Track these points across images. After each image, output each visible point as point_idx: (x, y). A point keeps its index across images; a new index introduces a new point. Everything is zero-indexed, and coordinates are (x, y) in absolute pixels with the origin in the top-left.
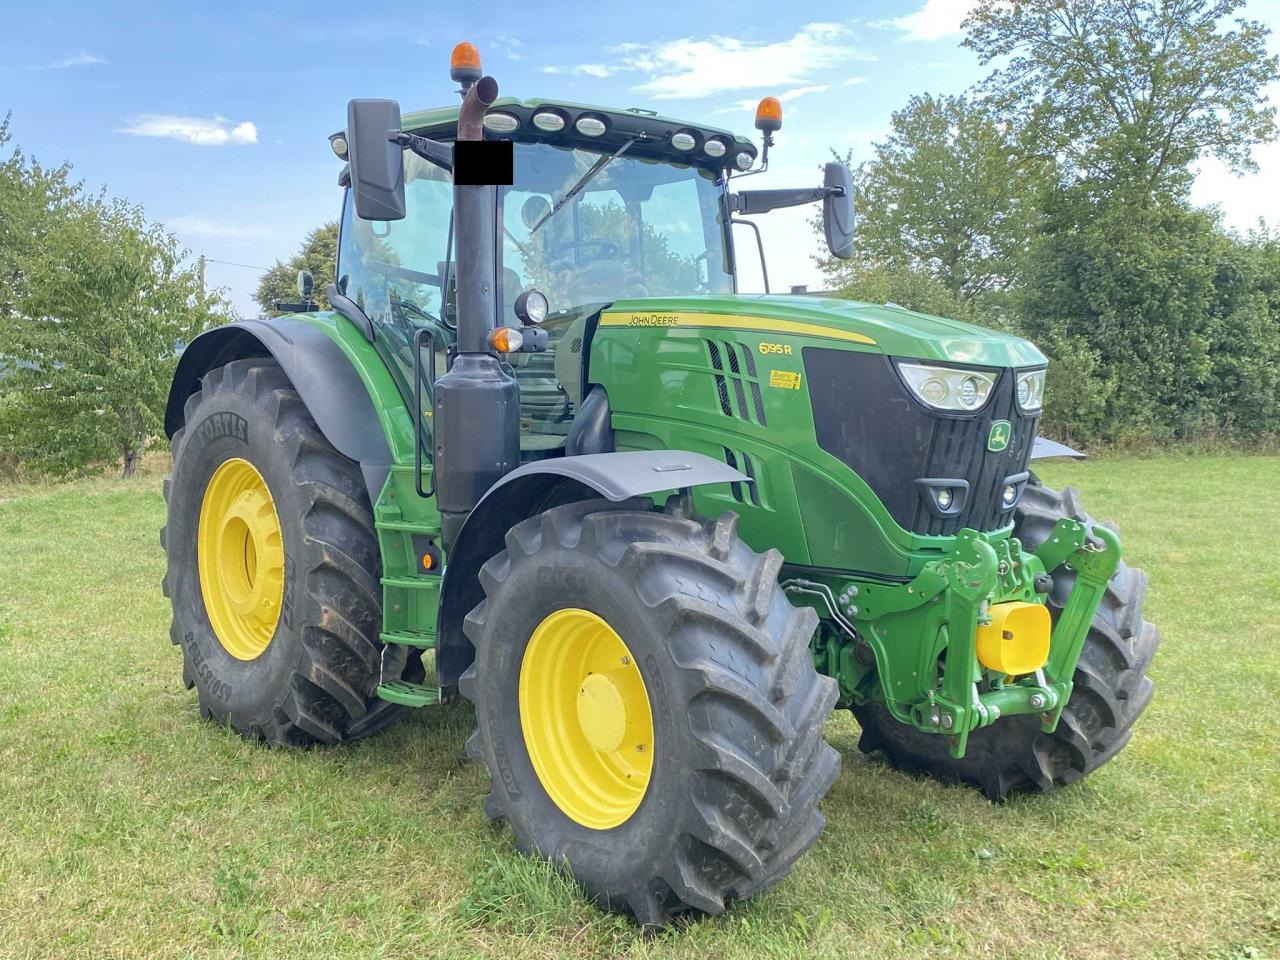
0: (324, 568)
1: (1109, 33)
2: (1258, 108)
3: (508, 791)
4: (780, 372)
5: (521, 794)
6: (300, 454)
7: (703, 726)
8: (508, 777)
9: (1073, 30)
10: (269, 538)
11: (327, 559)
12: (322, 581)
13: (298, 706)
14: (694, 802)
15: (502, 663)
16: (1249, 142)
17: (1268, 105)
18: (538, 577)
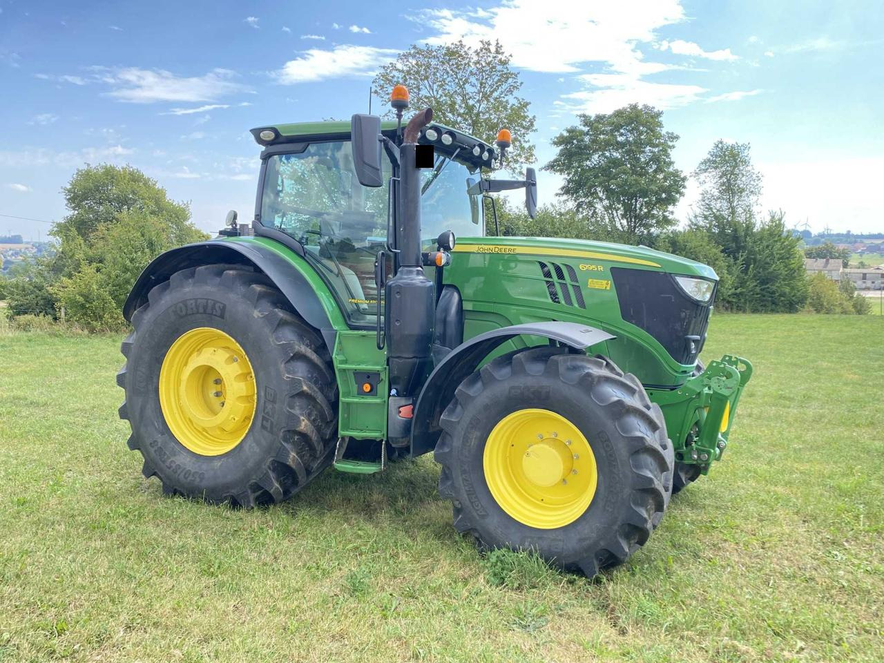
0: (302, 394)
1: (451, 96)
2: (526, 145)
3: (478, 514)
4: (595, 280)
5: (488, 515)
6: (278, 325)
7: (638, 466)
8: (478, 506)
9: (431, 92)
10: (235, 378)
11: (305, 388)
12: (298, 402)
13: (273, 480)
14: (633, 506)
15: (473, 442)
16: (522, 163)
17: (531, 144)
18: (510, 392)
